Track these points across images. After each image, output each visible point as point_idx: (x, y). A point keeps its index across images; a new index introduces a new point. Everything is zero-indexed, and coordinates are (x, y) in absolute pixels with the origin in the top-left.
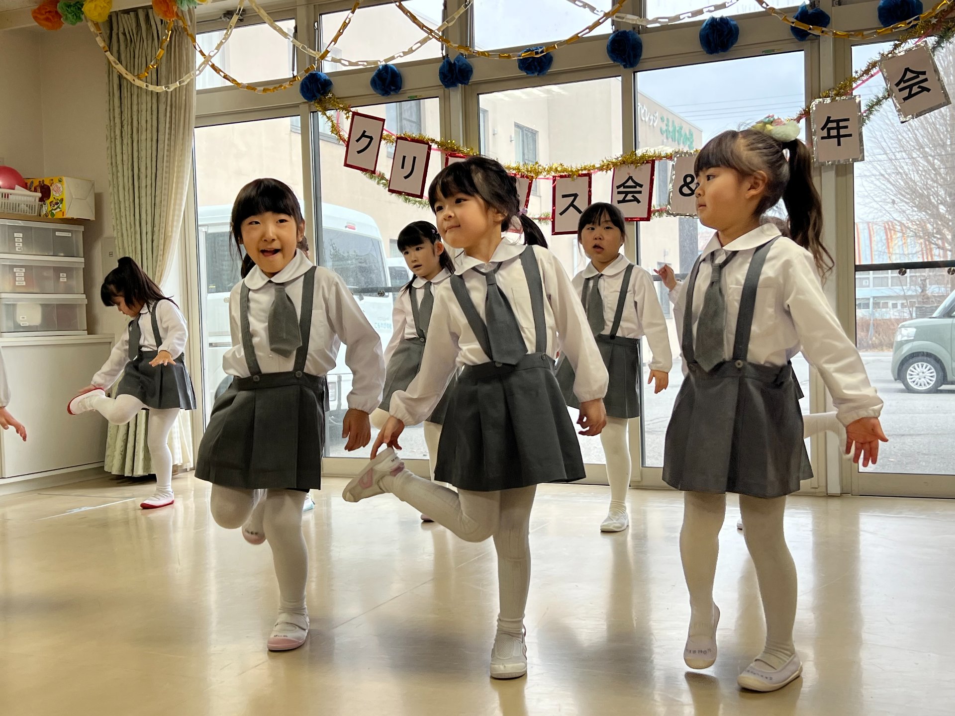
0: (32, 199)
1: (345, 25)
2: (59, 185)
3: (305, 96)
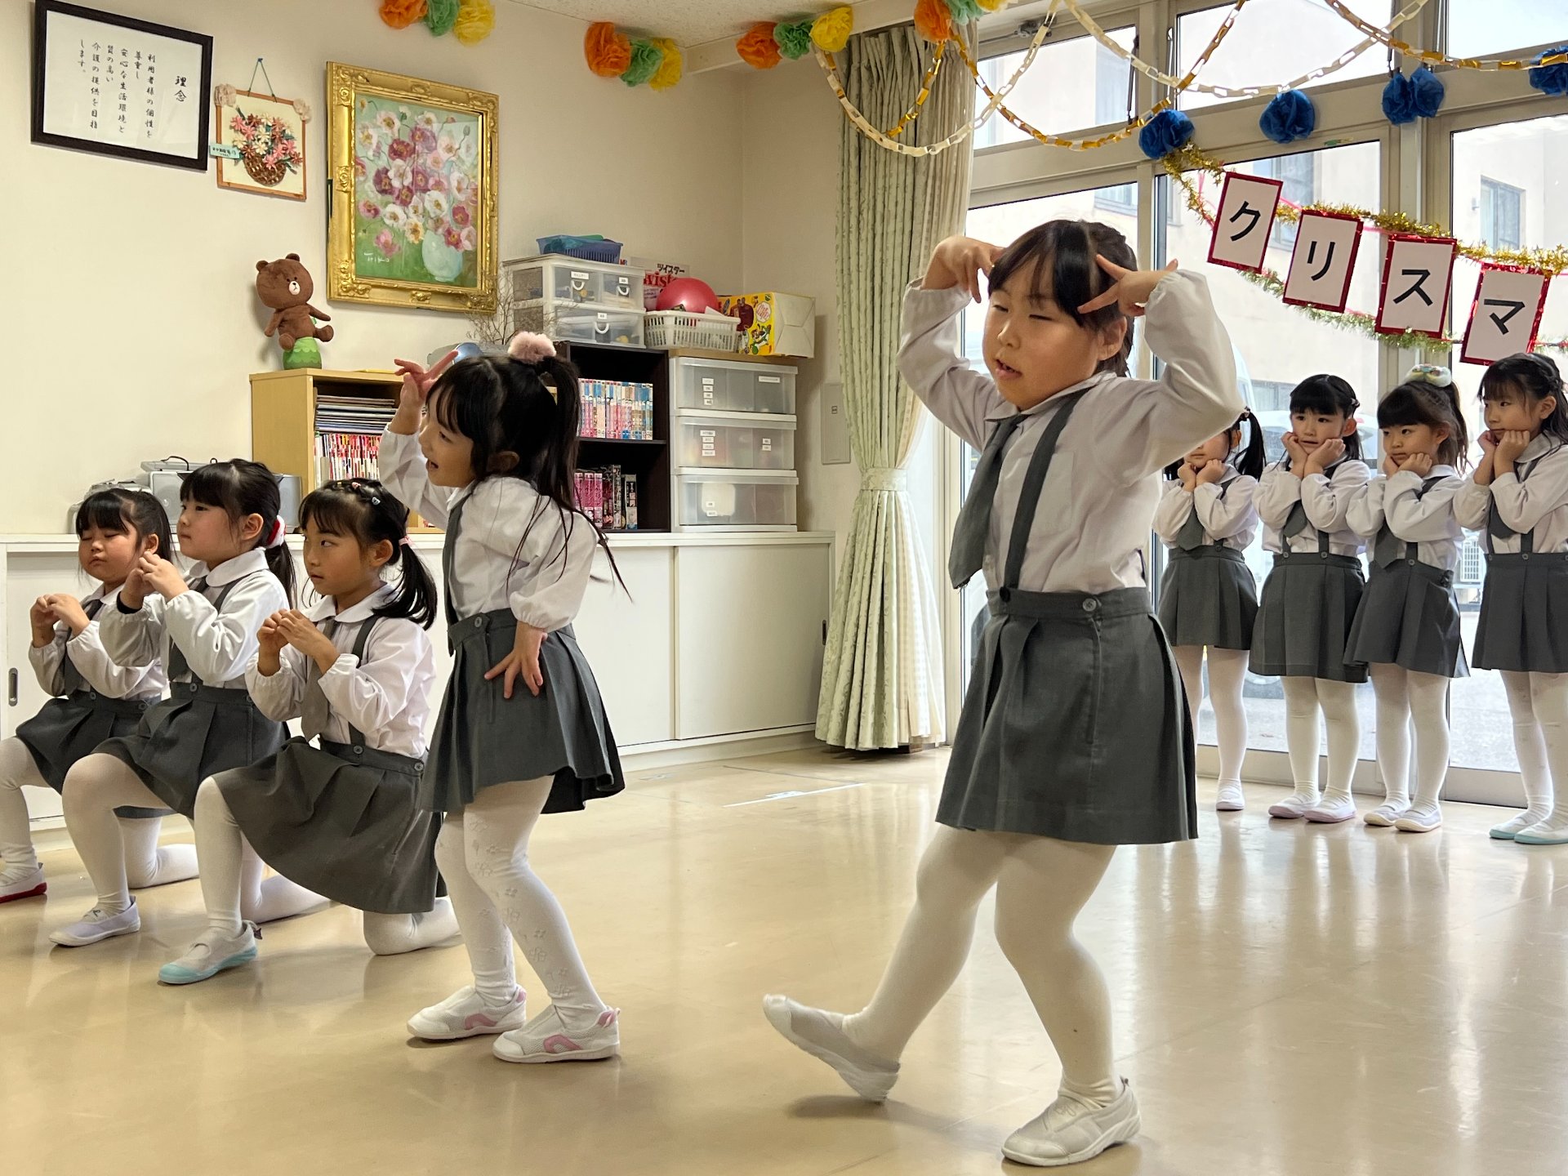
0: (727, 327)
1: (1224, 31)
2: (766, 305)
3: (1147, 151)
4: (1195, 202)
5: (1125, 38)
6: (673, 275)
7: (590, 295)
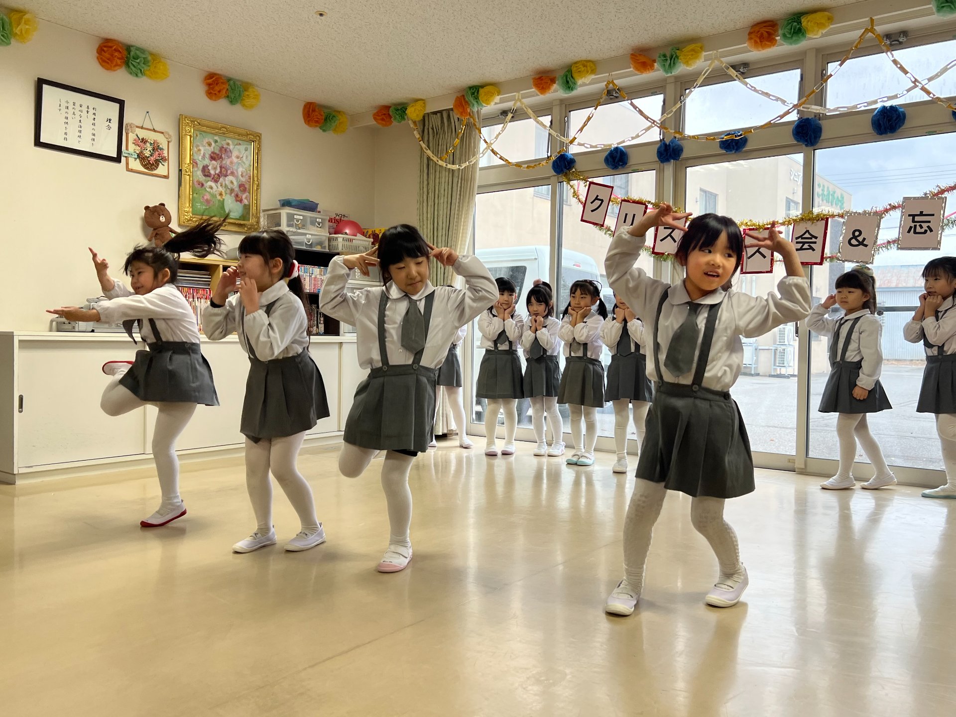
0: (367, 243)
1: (589, 119)
3: (555, 171)
4: (575, 194)
5: (546, 120)
6: (343, 219)
7: (304, 226)
